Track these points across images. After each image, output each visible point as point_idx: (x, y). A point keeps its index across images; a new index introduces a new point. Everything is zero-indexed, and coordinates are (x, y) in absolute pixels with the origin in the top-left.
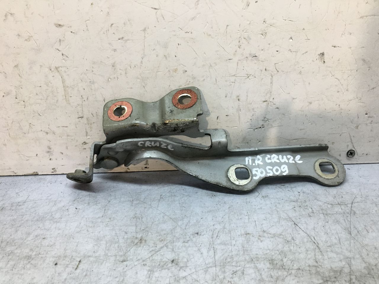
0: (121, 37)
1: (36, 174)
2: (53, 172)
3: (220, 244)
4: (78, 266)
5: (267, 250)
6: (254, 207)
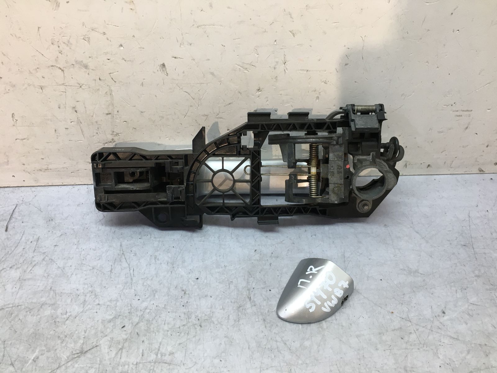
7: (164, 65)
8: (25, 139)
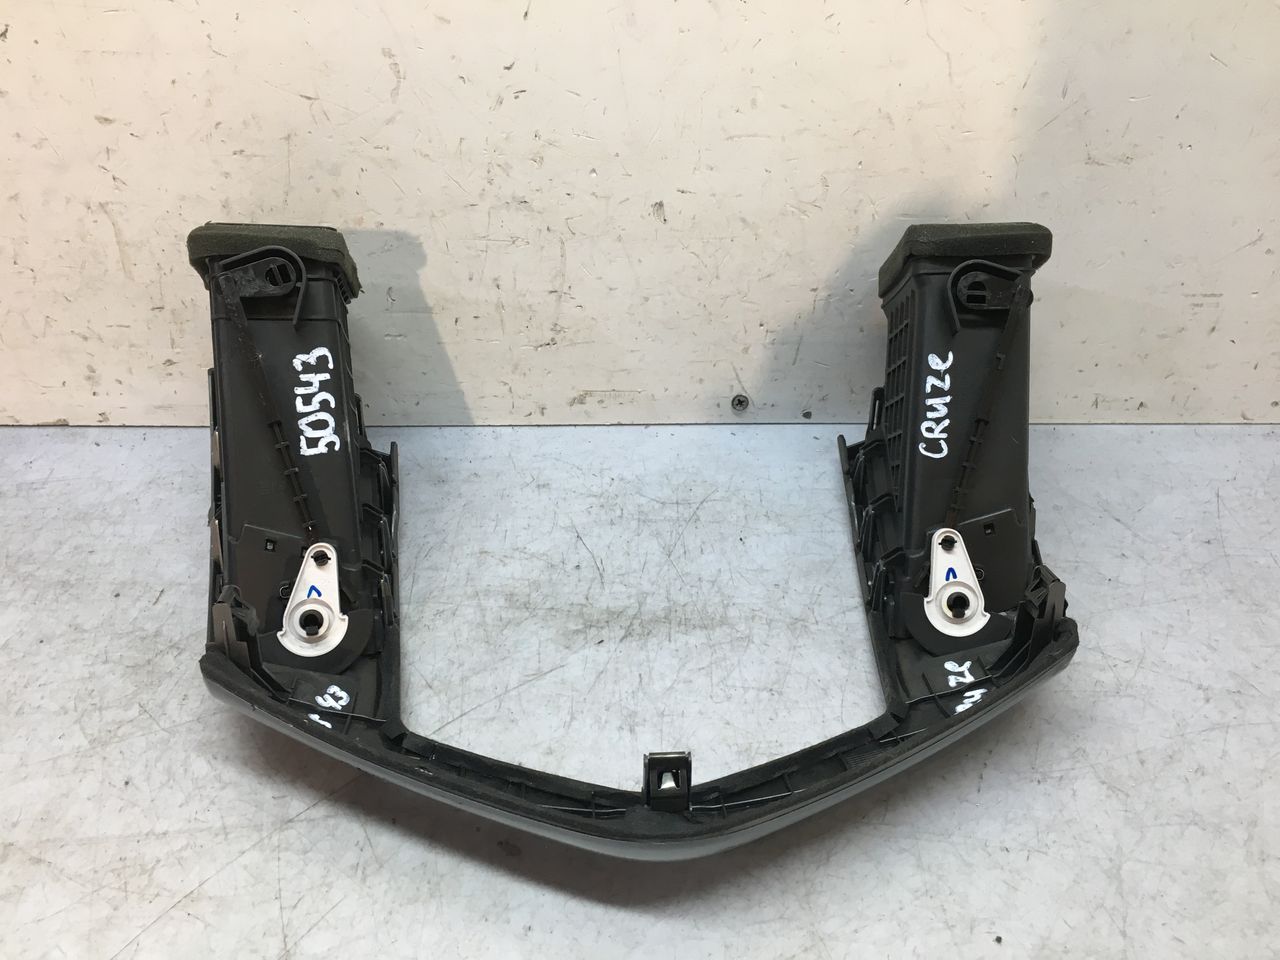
0: (238, 149)
1: (64, 425)
2: (101, 421)
3: (429, 568)
4: (158, 599)
5: (508, 579)
6: (514, 504)
7: (661, 205)
8: (400, 336)
